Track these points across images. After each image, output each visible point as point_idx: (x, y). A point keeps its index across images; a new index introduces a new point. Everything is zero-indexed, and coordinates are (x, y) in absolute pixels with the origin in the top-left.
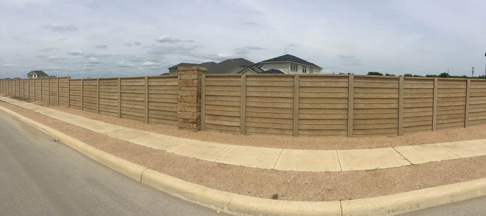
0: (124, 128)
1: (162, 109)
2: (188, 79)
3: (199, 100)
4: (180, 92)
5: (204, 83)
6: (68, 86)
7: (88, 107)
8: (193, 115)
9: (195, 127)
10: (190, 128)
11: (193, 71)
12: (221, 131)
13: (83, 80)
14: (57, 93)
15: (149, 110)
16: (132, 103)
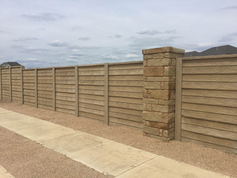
0: (75, 132)
1: (125, 106)
2: (157, 65)
3: (172, 96)
4: (146, 84)
5: (179, 71)
6: (21, 78)
7: (45, 103)
8: (163, 117)
9: (166, 135)
10: (159, 136)
11: (164, 53)
12: (206, 144)
13: (37, 70)
14: (10, 86)
15: (109, 107)
16: (92, 97)
